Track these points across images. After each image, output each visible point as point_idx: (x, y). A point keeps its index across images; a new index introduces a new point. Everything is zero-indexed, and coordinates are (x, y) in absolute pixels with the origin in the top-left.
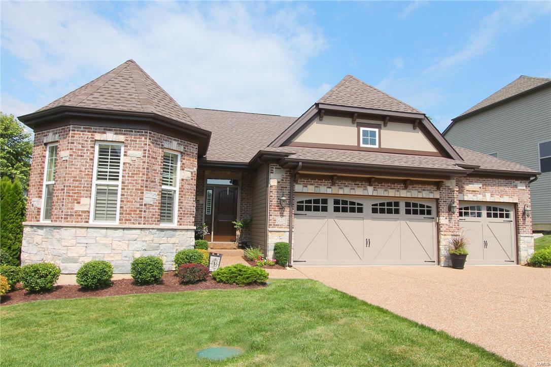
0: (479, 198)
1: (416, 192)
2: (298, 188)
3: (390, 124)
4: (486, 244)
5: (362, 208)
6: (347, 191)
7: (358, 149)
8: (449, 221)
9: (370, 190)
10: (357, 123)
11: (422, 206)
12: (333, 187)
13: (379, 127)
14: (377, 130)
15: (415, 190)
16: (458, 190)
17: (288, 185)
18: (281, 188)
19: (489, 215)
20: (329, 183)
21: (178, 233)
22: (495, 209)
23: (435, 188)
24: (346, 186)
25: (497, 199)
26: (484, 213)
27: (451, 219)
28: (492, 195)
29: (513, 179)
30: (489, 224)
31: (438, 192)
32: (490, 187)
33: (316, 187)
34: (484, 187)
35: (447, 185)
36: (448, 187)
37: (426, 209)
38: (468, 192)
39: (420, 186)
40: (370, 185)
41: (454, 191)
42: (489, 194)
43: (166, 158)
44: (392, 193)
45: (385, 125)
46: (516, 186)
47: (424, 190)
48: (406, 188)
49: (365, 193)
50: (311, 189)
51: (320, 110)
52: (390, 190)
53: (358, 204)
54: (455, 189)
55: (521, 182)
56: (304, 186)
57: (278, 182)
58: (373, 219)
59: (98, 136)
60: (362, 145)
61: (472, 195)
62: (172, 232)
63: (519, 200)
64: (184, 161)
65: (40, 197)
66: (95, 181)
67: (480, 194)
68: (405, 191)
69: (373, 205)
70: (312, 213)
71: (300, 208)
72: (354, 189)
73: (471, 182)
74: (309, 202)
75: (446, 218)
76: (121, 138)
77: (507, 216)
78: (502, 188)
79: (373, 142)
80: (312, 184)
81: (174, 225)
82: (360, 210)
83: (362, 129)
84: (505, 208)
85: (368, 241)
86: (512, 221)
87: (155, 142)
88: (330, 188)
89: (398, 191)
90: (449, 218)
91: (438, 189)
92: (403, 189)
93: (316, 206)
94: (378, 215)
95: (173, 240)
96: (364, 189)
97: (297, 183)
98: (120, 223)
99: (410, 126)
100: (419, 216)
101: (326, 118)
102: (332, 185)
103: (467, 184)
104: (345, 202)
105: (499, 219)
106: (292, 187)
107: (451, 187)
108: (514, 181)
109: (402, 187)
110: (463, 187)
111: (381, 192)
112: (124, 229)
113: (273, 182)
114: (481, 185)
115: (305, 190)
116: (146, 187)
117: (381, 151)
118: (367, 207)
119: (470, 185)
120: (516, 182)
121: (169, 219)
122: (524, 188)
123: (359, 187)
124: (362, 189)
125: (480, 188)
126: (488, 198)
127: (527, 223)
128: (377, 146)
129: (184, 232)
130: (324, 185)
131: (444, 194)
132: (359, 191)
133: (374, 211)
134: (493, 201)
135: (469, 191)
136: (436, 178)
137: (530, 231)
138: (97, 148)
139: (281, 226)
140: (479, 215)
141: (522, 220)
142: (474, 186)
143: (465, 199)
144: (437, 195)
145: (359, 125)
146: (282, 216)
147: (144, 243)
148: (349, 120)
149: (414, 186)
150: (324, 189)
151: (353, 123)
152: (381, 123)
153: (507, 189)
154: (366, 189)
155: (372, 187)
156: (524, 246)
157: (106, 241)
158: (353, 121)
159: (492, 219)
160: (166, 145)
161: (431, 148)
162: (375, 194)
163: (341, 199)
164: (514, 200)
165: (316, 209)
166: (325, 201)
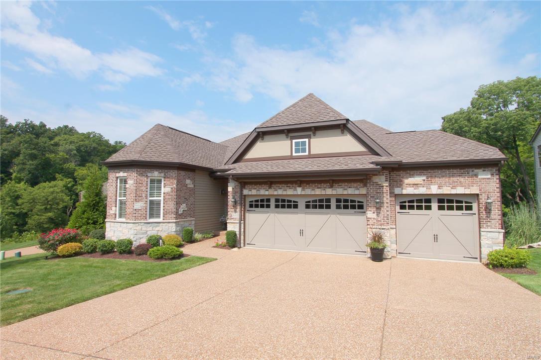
0: (422, 191)
1: (341, 189)
2: (246, 192)
3: (318, 133)
5: (297, 205)
6: (280, 192)
7: (291, 157)
8: (377, 215)
9: (299, 191)
10: (291, 137)
11: (352, 201)
12: (270, 190)
13: (309, 137)
14: (307, 140)
15: (341, 188)
16: (387, 185)
17: (239, 190)
18: (234, 192)
19: (441, 208)
20: (266, 187)
21: (161, 224)
22: (457, 202)
23: (362, 185)
24: (280, 188)
25: (447, 190)
26: (435, 205)
27: (379, 213)
28: (440, 187)
29: (472, 168)
30: (440, 217)
31: (365, 188)
32: (437, 179)
33: (257, 190)
34: (429, 179)
35: (375, 181)
36: (376, 183)
37: (357, 204)
38: (407, 186)
39: (346, 184)
40: (300, 186)
41: (383, 186)
42: (436, 186)
43: (152, 181)
44: (318, 192)
45: (314, 134)
46: (476, 175)
47: (350, 187)
48: (331, 187)
49: (295, 193)
50: (254, 192)
51: (259, 133)
52: (316, 190)
53: (294, 202)
54: (384, 185)
55: (483, 171)
56: (249, 190)
57: (233, 189)
58: (306, 213)
59: (118, 175)
60: (294, 154)
61: (413, 188)
62: (156, 224)
63: (480, 190)
64: (165, 182)
66: (118, 198)
67: (423, 187)
68: (330, 190)
69: (306, 202)
70: (259, 209)
71: (251, 206)
72: (286, 190)
73: (412, 176)
74: (257, 201)
75: (373, 213)
76: (125, 174)
77: (469, 208)
78: (455, 179)
79: (304, 151)
80: (255, 189)
81: (161, 220)
82: (296, 206)
83: (294, 141)
84: (464, 200)
85: (302, 231)
86: (475, 214)
87: (140, 175)
88: (268, 190)
89: (324, 190)
90: (377, 213)
91: (365, 185)
92: (329, 188)
93: (262, 204)
94: (311, 210)
95: (157, 228)
96: (294, 190)
97: (245, 189)
98: (126, 220)
99: (339, 131)
100: (350, 211)
101: (266, 137)
102: (269, 188)
103: (407, 178)
104: (283, 201)
105: (455, 212)
106: (242, 191)
107: (380, 183)
108: (473, 169)
109: (328, 186)
110: (402, 181)
111: (308, 191)
112: (127, 223)
113: (230, 189)
114: (424, 178)
115: (250, 193)
116: (136, 200)
117: (310, 156)
118: (302, 204)
119: (410, 179)
120: (476, 171)
121: (158, 216)
122: (489, 176)
123: (290, 188)
124: (293, 190)
125: (424, 180)
126: (434, 190)
127: (492, 216)
128: (307, 153)
129: (166, 224)
130: (264, 189)
131: (372, 190)
132: (290, 192)
133: (307, 207)
134: (442, 193)
135: (410, 184)
136: (361, 177)
137: (497, 225)
138: (119, 180)
139: (235, 219)
140: (429, 208)
141: (484, 213)
142: (415, 179)
143: (404, 193)
144: (363, 191)
145: (292, 138)
146: (236, 212)
148: (284, 136)
149: (340, 184)
150: (264, 192)
151: (288, 138)
152: (311, 133)
153: (462, 179)
154: (296, 190)
155: (301, 188)
156: (487, 242)
158: (287, 136)
159: (446, 212)
160: (149, 175)
161: (361, 148)
162: (303, 193)
163: (280, 198)
164: (474, 190)
165: (262, 206)
166: (268, 200)
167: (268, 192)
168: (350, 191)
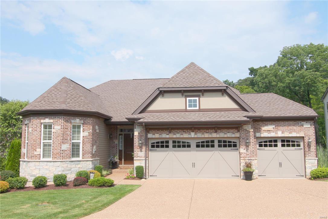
0: (273, 135)
1: (223, 134)
2: (150, 136)
3: (206, 94)
4: (280, 165)
6: (178, 136)
7: (186, 111)
8: (247, 151)
9: (193, 135)
10: (185, 95)
11: (229, 142)
12: (170, 134)
13: (199, 96)
14: (197, 98)
15: (223, 133)
16: (253, 131)
17: (144, 134)
18: (140, 136)
19: (283, 146)
20: (167, 132)
21: (81, 163)
22: (292, 142)
23: (236, 131)
24: (178, 133)
25: (287, 134)
26: (279, 144)
27: (248, 149)
28: (283, 132)
29: (300, 121)
30: (283, 152)
31: (239, 133)
32: (281, 127)
33: (160, 134)
34: (277, 127)
35: (245, 128)
36: (245, 129)
37: (232, 144)
38: (264, 131)
39: (226, 130)
40: (193, 132)
41: (250, 132)
42: (281, 132)
43: (74, 127)
44: (206, 135)
45: (203, 95)
46: (302, 125)
47: (228, 132)
48: (216, 132)
49: (190, 136)
50: (157, 136)
51: (161, 91)
53: (187, 143)
54: (251, 131)
55: (306, 123)
56: (153, 135)
57: (139, 133)
58: (197, 151)
59: (42, 121)
60: (188, 108)
61: (267, 133)
62: (78, 162)
63: (305, 134)
64: (84, 128)
65: (25, 148)
66: (42, 141)
67: (273, 132)
68: (215, 134)
69: (196, 143)
70: (160, 149)
71: (153, 146)
72: (183, 134)
73: (266, 125)
74: (158, 143)
75: (244, 149)
76: (52, 121)
77: (299, 145)
78: (291, 127)
79: (195, 106)
80: (158, 133)
81: (80, 158)
82: (189, 146)
83: (188, 99)
84: (296, 140)
85: (194, 164)
86: (302, 149)
87: (67, 121)
88: (168, 134)
89: (211, 134)
90: (246, 149)
91: (239, 131)
92: (214, 133)
93: (162, 145)
94: (200, 148)
95: (79, 166)
96: (189, 134)
97: (149, 133)
98: (52, 159)
99: (220, 94)
100: (227, 148)
101: (166, 95)
102: (169, 133)
103: (264, 126)
105: (291, 148)
106: (146, 135)
107: (248, 130)
108: (301, 122)
109: (214, 131)
110: (260, 128)
111: (199, 135)
112: (54, 162)
113: (136, 133)
114: (274, 127)
115: (154, 136)
116: (63, 142)
117: (200, 110)
118: (193, 144)
119: (265, 127)
120: (302, 123)
121: (78, 155)
122: (309, 126)
123: (186, 133)
124: (188, 134)
125: (274, 128)
126: (280, 134)
127: (311, 150)
128: (198, 108)
129: (85, 162)
130: (165, 133)
131: (243, 134)
132: (186, 135)
133: (198, 146)
134: (284, 136)
135: (265, 131)
136: (236, 126)
137: (314, 155)
138: (42, 126)
139: (141, 157)
140: (276, 146)
141: (307, 148)
142: (269, 127)
143: (262, 136)
144: (237, 135)
145: (186, 97)
146: (141, 151)
147: (63, 168)
148: (180, 94)
149: (222, 130)
150: (165, 136)
151: (183, 96)
152: (201, 94)
153: (295, 128)
154: (190, 134)
155: (194, 133)
156: (309, 165)
157: (47, 167)
158: (183, 95)
159: (286, 148)
160: (73, 121)
161: (235, 106)
162: (196, 136)
163: (177, 140)
164: (302, 134)
165: (162, 146)
166: (167, 142)
167: (168, 135)
168: (229, 135)
